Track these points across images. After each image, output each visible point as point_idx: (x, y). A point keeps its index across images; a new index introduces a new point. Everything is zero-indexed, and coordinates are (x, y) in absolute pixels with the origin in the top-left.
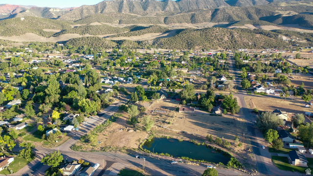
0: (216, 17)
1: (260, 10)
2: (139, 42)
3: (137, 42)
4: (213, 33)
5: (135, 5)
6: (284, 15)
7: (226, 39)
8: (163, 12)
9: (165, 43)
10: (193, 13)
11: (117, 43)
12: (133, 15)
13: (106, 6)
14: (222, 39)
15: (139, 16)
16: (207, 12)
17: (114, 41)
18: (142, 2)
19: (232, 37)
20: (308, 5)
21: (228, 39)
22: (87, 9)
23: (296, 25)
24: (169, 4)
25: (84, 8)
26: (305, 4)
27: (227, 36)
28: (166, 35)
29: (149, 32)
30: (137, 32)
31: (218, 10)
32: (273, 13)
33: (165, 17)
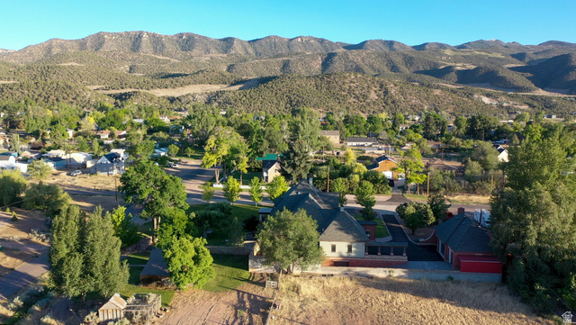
0: (330, 68)
1: (411, 58)
2: (172, 100)
3: (169, 99)
4: (344, 83)
5: (167, 45)
6: (459, 68)
7: (373, 96)
8: (225, 55)
9: (236, 101)
10: (286, 58)
11: (116, 99)
12: (160, 57)
13: (103, 42)
14: (365, 97)
15: (173, 60)
16: (313, 57)
17: (110, 95)
18: (180, 40)
19: (386, 92)
20: (490, 55)
21: (377, 98)
22: (61, 46)
23: (484, 84)
24: (235, 45)
25: (54, 43)
26: (484, 53)
27: (376, 92)
28: (237, 87)
29: (195, 83)
30: (168, 82)
31: (334, 54)
32: (436, 64)
33: (229, 64)
